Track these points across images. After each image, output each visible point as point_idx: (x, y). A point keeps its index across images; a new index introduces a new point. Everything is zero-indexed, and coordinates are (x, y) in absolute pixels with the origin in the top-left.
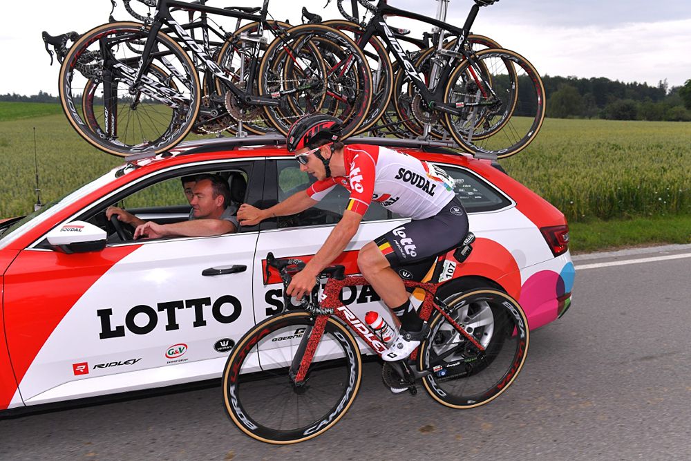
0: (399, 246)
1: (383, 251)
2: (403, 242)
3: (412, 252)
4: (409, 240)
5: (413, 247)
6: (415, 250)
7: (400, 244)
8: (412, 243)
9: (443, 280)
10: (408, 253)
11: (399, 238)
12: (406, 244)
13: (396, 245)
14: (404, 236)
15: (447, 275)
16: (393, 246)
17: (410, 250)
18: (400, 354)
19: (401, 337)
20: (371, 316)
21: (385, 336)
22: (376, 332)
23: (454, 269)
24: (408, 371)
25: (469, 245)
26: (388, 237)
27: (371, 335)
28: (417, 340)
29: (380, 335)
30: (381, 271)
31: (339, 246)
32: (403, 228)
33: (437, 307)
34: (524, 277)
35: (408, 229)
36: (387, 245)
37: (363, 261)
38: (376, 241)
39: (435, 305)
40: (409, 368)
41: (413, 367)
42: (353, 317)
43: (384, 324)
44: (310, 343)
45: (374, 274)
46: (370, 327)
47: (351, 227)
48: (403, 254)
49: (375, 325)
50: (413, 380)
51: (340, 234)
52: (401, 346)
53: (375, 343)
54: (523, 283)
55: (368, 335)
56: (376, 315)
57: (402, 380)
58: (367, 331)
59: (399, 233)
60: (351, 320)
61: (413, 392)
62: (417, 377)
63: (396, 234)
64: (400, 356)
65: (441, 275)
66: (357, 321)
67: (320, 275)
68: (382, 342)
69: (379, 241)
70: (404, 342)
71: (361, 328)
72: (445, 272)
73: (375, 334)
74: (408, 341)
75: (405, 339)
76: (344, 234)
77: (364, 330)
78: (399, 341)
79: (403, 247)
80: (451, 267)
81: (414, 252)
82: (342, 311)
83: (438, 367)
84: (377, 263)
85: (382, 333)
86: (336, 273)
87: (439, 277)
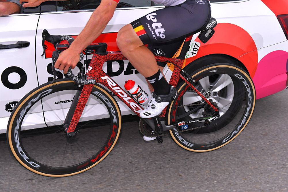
0: (151, 30)
1: (138, 33)
2: (154, 26)
3: (161, 35)
4: (160, 25)
5: (162, 30)
6: (164, 33)
7: (152, 28)
8: (162, 27)
9: (189, 57)
10: (158, 35)
11: (151, 22)
12: (157, 27)
13: (148, 28)
14: (155, 20)
15: (192, 53)
16: (146, 29)
17: (160, 33)
18: (154, 113)
19: (154, 99)
20: (129, 84)
21: (140, 99)
22: (134, 96)
23: (198, 48)
24: (159, 125)
25: (212, 29)
26: (142, 21)
27: (129, 98)
28: (166, 101)
29: (136, 99)
30: (136, 49)
31: (97, 28)
32: (155, 14)
33: (183, 77)
34: (261, 55)
35: (159, 15)
36: (141, 28)
37: (120, 41)
38: (132, 23)
39: (181, 76)
40: (160, 123)
41: (163, 123)
42: (114, 85)
43: (139, 90)
44: (78, 104)
45: (131, 51)
46: (128, 92)
47: (108, 12)
48: (154, 36)
49: (132, 91)
50: (161, 132)
51: (98, 18)
52: (153, 107)
53: (132, 104)
54: (259, 60)
55: (126, 98)
56: (133, 83)
57: (153, 131)
58: (126, 95)
59: (151, 17)
60: (113, 87)
61: (159, 140)
62: (164, 130)
63: (149, 19)
64: (153, 114)
65: (187, 52)
66: (118, 88)
67: (85, 52)
68: (138, 103)
69: (135, 24)
70: (156, 104)
71: (121, 93)
72: (191, 50)
73: (132, 97)
74: (159, 102)
75: (157, 101)
76: (101, 18)
77: (123, 94)
78: (153, 103)
79: (154, 30)
80: (196, 47)
81: (163, 35)
82: (105, 80)
83: (182, 123)
84: (132, 43)
85: (138, 97)
86: (100, 49)
87: (186, 54)
